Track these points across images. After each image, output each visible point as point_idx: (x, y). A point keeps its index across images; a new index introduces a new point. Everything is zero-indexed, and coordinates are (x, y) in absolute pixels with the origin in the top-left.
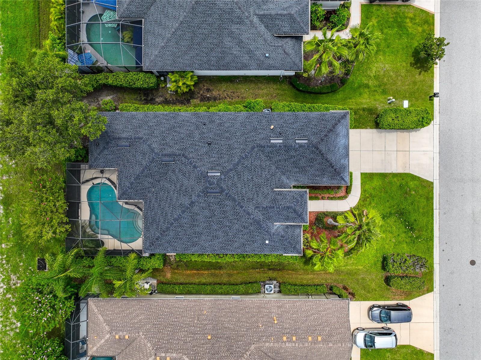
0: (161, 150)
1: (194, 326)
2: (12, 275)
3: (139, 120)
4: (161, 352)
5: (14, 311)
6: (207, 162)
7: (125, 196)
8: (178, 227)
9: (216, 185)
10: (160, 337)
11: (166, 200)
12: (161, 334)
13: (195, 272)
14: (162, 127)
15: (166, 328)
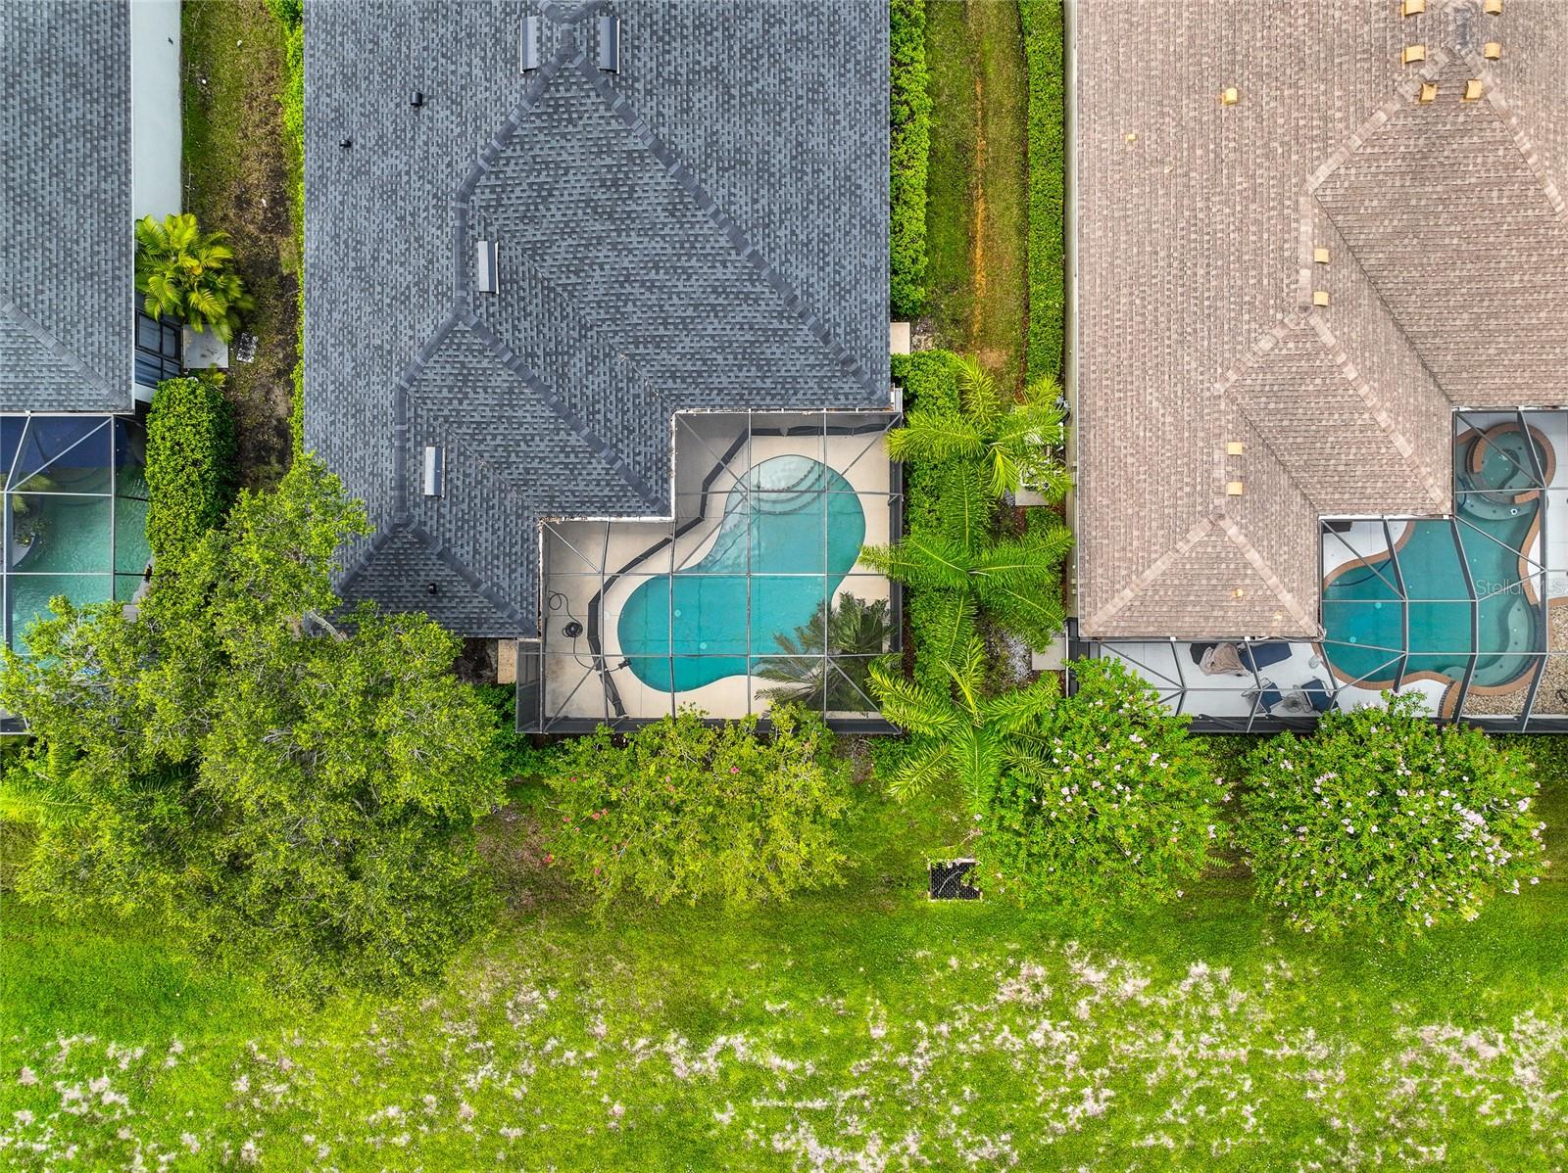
0: (444, 295)
1: (1186, 175)
2: (999, 997)
3: (333, 423)
4: (1293, 287)
5: (1145, 988)
6: (486, 89)
7: (653, 481)
8: (769, 236)
9: (578, 26)
10: (1235, 303)
11: (660, 288)
12: (1219, 304)
13: (979, 252)
14: (359, 318)
15: (1196, 290)
